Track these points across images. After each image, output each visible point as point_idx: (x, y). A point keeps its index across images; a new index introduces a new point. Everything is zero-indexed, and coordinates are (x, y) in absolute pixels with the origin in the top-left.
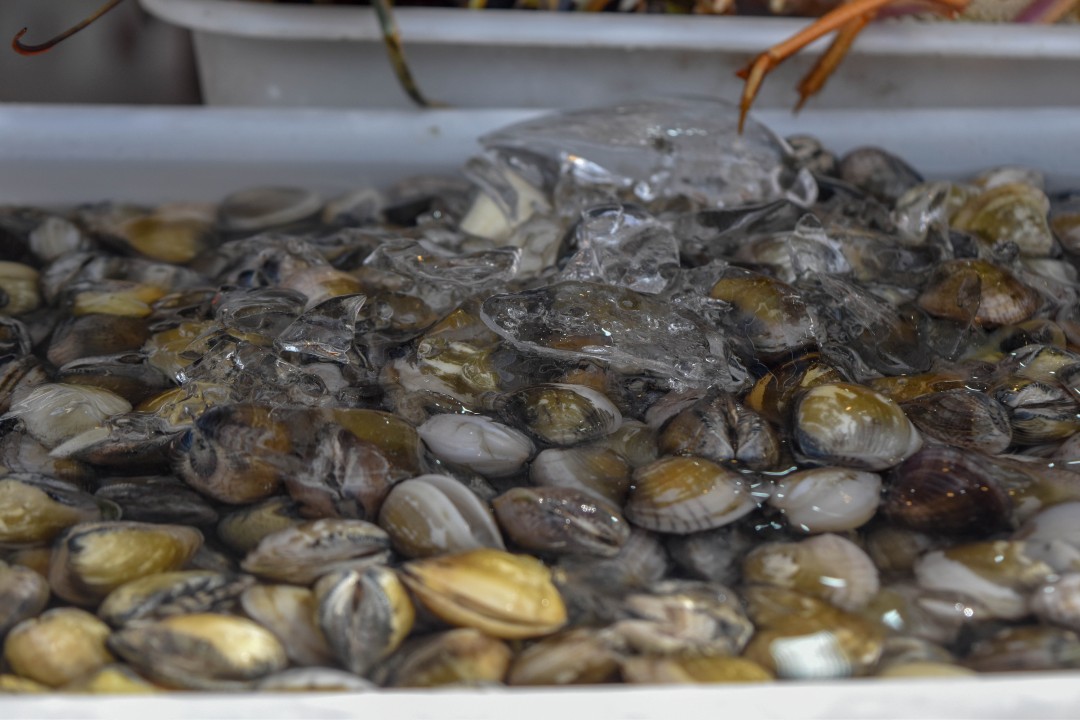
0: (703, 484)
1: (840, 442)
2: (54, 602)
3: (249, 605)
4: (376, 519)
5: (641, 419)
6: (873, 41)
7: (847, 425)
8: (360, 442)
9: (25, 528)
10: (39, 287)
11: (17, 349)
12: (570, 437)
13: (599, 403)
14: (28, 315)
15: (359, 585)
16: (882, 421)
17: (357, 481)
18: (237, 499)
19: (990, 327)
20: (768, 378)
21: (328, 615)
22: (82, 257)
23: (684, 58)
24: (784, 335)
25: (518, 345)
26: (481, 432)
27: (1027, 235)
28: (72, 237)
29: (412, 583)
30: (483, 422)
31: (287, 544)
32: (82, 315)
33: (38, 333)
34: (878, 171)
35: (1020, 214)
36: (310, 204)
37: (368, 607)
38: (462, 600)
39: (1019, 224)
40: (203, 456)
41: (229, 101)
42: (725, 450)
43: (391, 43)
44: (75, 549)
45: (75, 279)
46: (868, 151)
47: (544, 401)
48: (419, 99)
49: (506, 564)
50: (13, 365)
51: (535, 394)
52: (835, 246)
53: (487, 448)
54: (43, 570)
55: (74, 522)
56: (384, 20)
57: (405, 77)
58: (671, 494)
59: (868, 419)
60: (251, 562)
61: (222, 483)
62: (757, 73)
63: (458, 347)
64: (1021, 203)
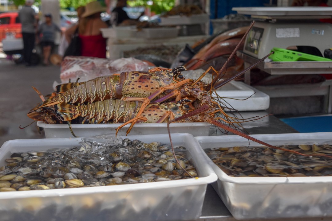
0: (103, 173)
1: (120, 168)
2: (24, 186)
3: (47, 185)
4: (63, 178)
5: (98, 168)
6: (137, 126)
7: (121, 166)
8: (61, 170)
9: (21, 180)
10: (22, 160)
11: (19, 165)
12: (88, 170)
13: (92, 167)
14: (21, 162)
15: (60, 183)
16: (126, 166)
17: (61, 174)
18: (46, 177)
19: (145, 158)
20: (115, 164)
21: (56, 185)
22: (28, 156)
23: (111, 129)
24: (117, 159)
25: (82, 160)
26: (77, 170)
27: (154, 149)
28: (27, 154)
29: (66, 182)
30: (78, 169)
31: (52, 180)
32: (28, 162)
33: (22, 164)
34: (137, 143)
35: (153, 146)
36: (59, 150)
37: (61, 185)
38: (71, 183)
39: (153, 147)
40: (42, 173)
41: (49, 138)
42: (106, 170)
43: (70, 128)
44: (26, 182)
45: (27, 158)
46: (136, 140)
47: (85, 166)
48: (75, 137)
49: (77, 180)
50: (19, 167)
51: (84, 166)
52: (127, 150)
53: (77, 171)
54: (23, 184)
55: (27, 179)
56: (69, 125)
57: (72, 133)
58: (99, 174)
59: (124, 166)
60: (48, 182)
61: (45, 175)
62: (118, 129)
63: (75, 162)
64: (153, 145)
